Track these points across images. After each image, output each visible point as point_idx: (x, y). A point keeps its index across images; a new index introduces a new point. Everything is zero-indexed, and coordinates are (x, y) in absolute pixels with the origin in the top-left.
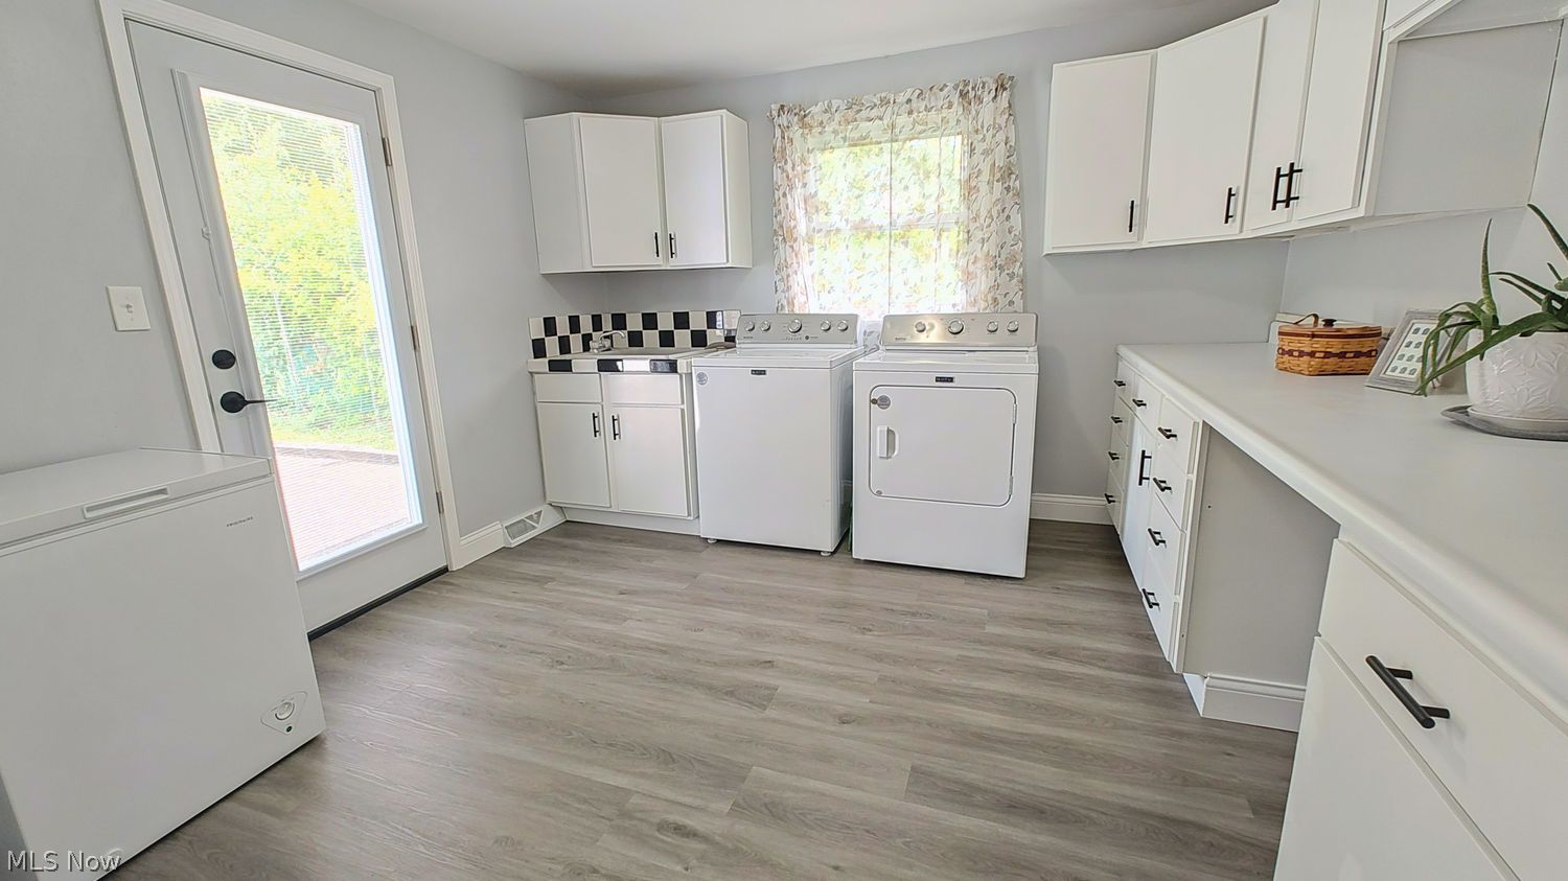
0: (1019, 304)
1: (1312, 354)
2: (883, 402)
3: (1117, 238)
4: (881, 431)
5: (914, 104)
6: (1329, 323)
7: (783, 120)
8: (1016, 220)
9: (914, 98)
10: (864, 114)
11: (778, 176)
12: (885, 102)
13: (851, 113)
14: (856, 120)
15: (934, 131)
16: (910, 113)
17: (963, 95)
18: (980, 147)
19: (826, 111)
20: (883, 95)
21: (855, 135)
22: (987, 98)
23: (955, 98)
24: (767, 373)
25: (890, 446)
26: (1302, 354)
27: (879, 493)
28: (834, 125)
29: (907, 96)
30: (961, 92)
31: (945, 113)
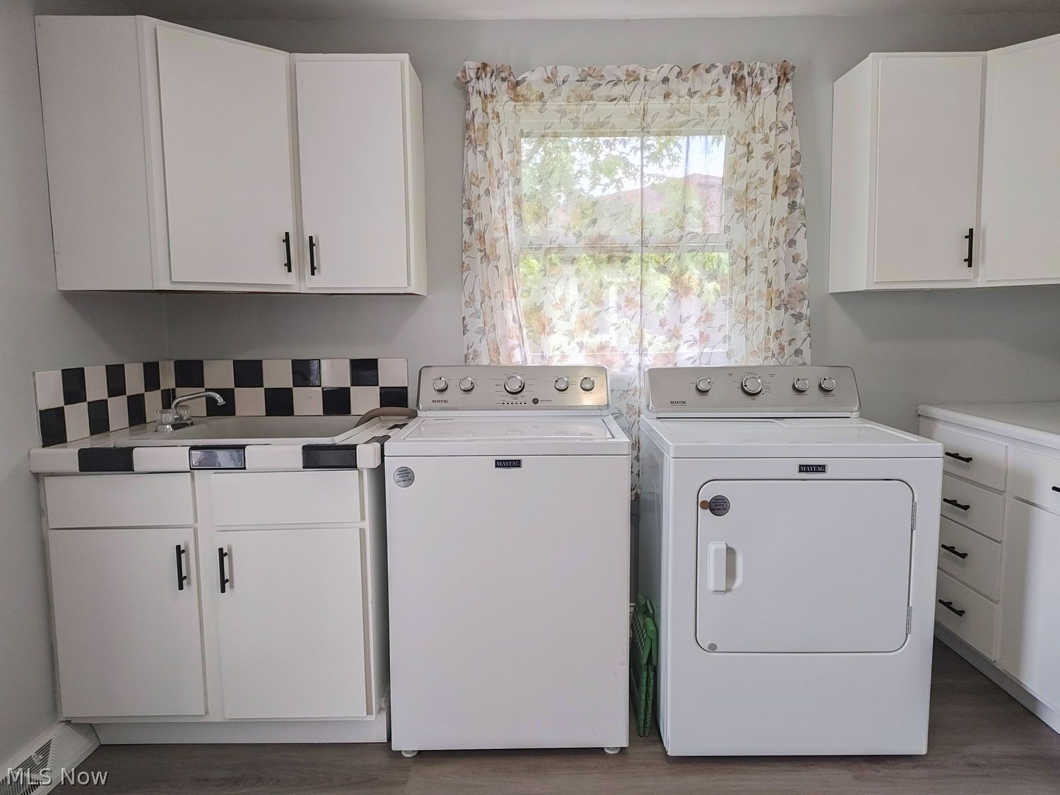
0: (807, 355)
2: (718, 506)
3: (951, 275)
4: (716, 551)
5: (674, 84)
7: (485, 85)
8: (802, 247)
9: (672, 76)
10: (603, 91)
11: (474, 162)
12: (632, 77)
13: (585, 88)
14: (592, 98)
15: (697, 124)
16: (667, 96)
17: (738, 81)
18: (759, 150)
19: (548, 80)
20: (632, 67)
21: (591, 119)
22: (767, 89)
23: (727, 84)
24: (523, 464)
25: (731, 573)
27: (713, 648)
28: (559, 101)
29: (664, 73)
30: (734, 78)
31: (713, 101)
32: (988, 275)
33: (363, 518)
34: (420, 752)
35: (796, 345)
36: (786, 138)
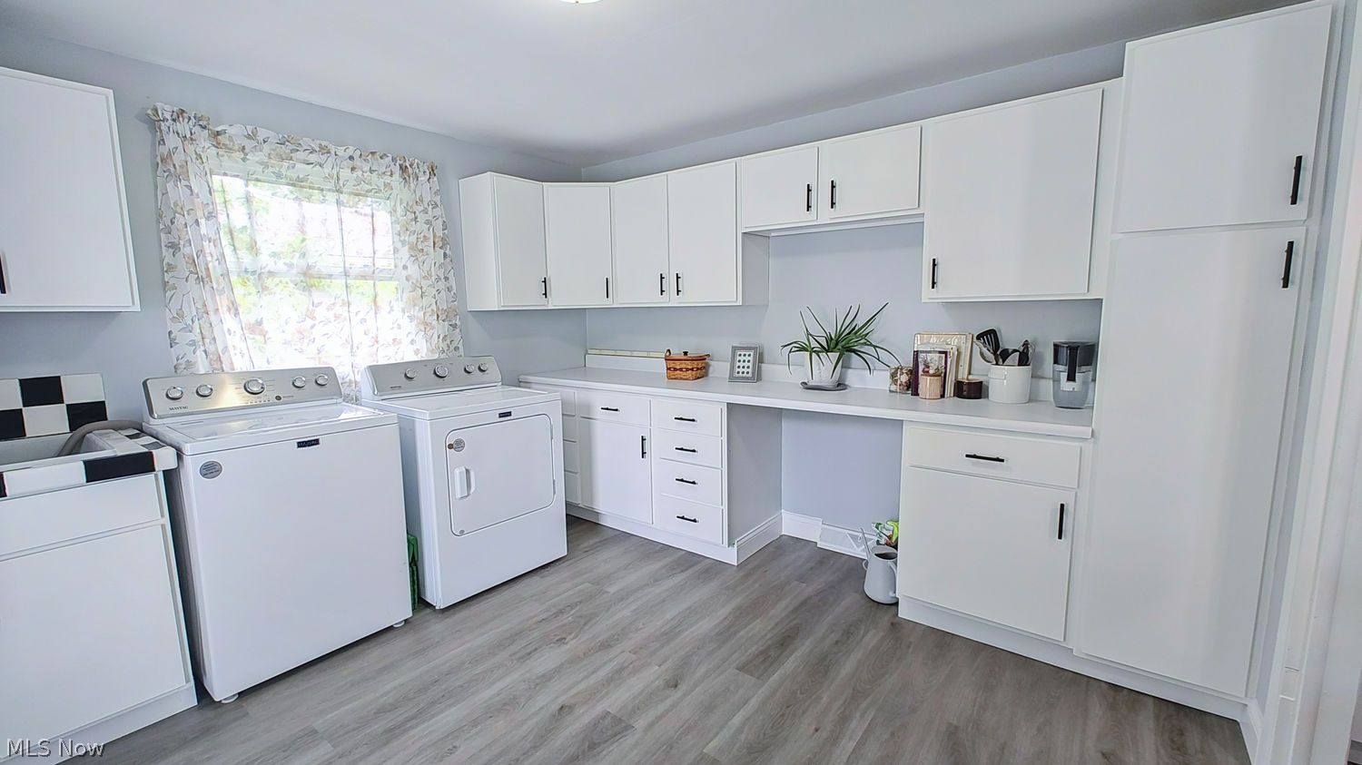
1: (692, 369)
2: (456, 446)
3: (534, 301)
4: (460, 473)
5: (358, 162)
6: (686, 353)
7: (184, 127)
8: (452, 282)
9: (356, 155)
10: (300, 155)
12: (325, 150)
13: (285, 150)
14: (291, 159)
15: (376, 192)
16: (353, 169)
17: (403, 169)
18: (422, 218)
19: (249, 137)
20: (324, 143)
21: (292, 174)
22: (423, 178)
23: (396, 170)
24: (320, 441)
25: (469, 484)
26: (687, 370)
27: (462, 532)
28: (261, 156)
29: (350, 152)
30: (401, 166)
31: (387, 179)
32: (554, 303)
33: (162, 516)
34: (239, 694)
35: (454, 344)
36: (438, 211)
